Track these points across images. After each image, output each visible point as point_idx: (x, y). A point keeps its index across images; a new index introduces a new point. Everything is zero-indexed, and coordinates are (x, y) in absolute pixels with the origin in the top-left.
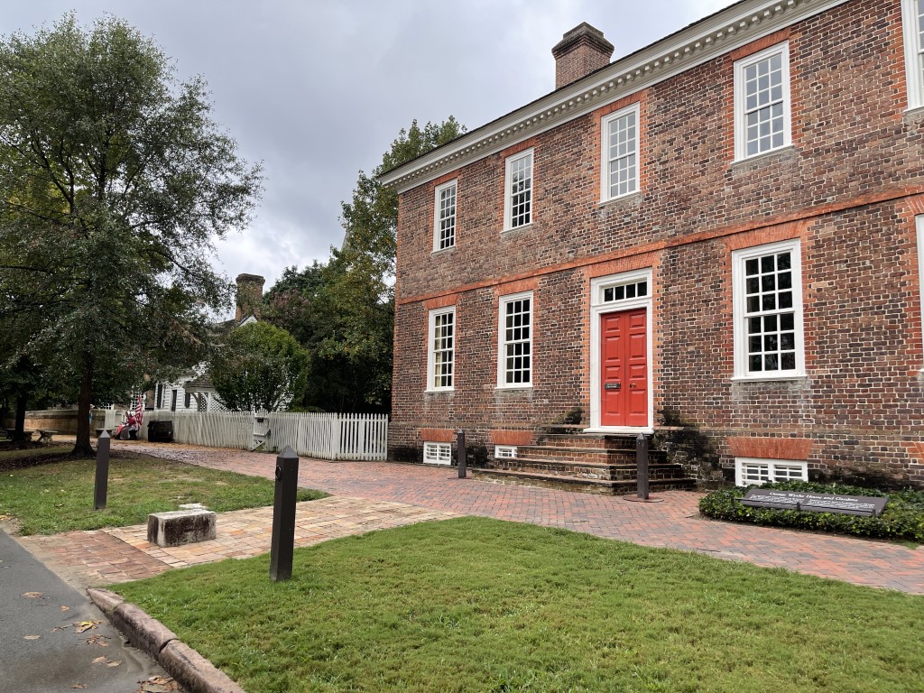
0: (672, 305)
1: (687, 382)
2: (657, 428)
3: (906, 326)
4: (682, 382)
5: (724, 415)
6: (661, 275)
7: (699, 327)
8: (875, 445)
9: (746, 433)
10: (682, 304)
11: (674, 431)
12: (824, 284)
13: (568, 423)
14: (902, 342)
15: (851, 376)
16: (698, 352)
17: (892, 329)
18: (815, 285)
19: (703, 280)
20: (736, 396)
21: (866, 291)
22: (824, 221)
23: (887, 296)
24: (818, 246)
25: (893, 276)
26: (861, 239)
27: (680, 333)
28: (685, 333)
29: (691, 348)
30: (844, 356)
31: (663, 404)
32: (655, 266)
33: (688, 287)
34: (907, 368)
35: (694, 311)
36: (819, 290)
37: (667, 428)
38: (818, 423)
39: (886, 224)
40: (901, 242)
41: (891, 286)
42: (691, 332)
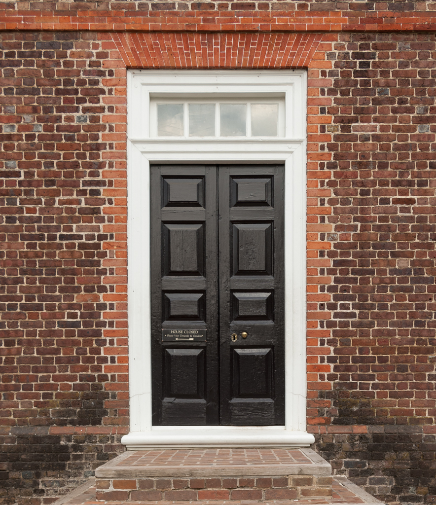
0: (360, 165)
1: (391, 333)
6: (332, 92)
7: (421, 220)
10: (383, 166)
16: (419, 272)
27: (379, 228)
29: (402, 263)
31: (331, 377)
32: (314, 67)
33: (397, 129)
35: (410, 183)
37: (346, 429)
42: (404, 228)
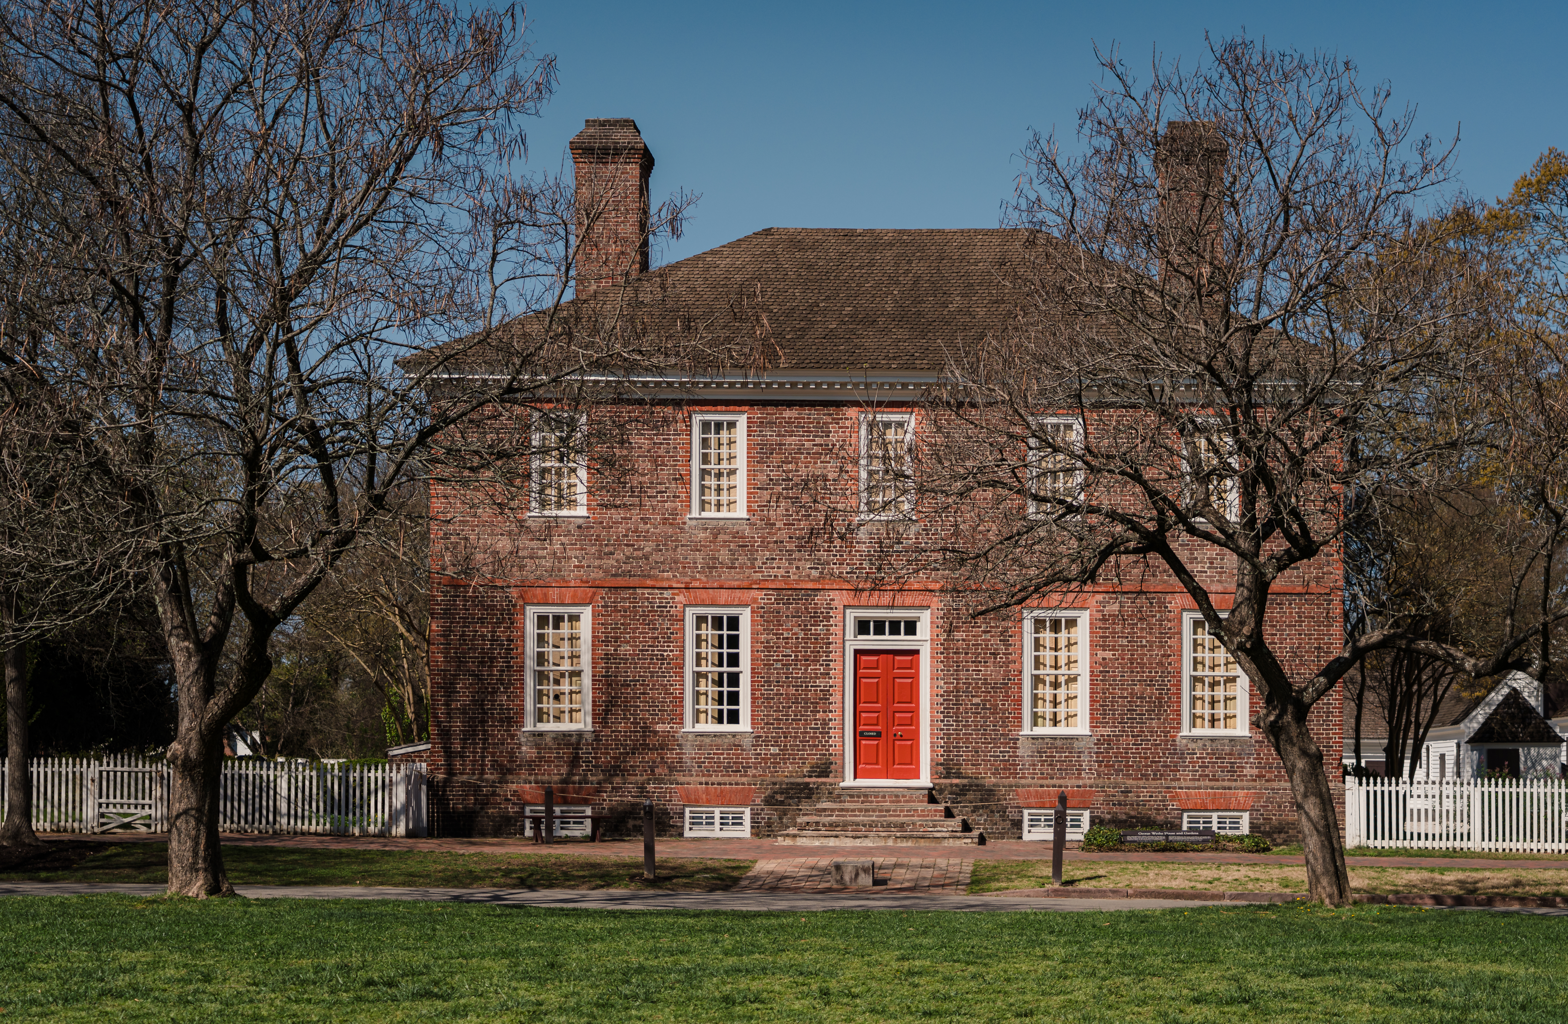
0: (955, 653)
1: (971, 734)
2: (937, 781)
3: (1169, 698)
4: (965, 734)
5: (1010, 767)
6: (942, 618)
8: (1144, 795)
9: (1035, 786)
10: (967, 654)
11: (957, 785)
12: (1108, 654)
13: (810, 777)
14: (1166, 711)
15: (1127, 736)
16: (984, 705)
17: (1160, 699)
18: (1101, 654)
19: (989, 632)
20: (1024, 750)
21: (1142, 665)
22: (1111, 598)
23: (1157, 672)
24: (1104, 619)
25: (1163, 656)
26: (1140, 619)
27: (964, 683)
28: (970, 684)
30: (1123, 719)
31: (942, 756)
32: (934, 606)
33: (973, 636)
34: (1169, 732)
35: (980, 662)
36: (1104, 659)
37: (948, 781)
38: (1099, 775)
39: (1159, 612)
40: (1170, 629)
41: (1161, 664)
42: (977, 684)
